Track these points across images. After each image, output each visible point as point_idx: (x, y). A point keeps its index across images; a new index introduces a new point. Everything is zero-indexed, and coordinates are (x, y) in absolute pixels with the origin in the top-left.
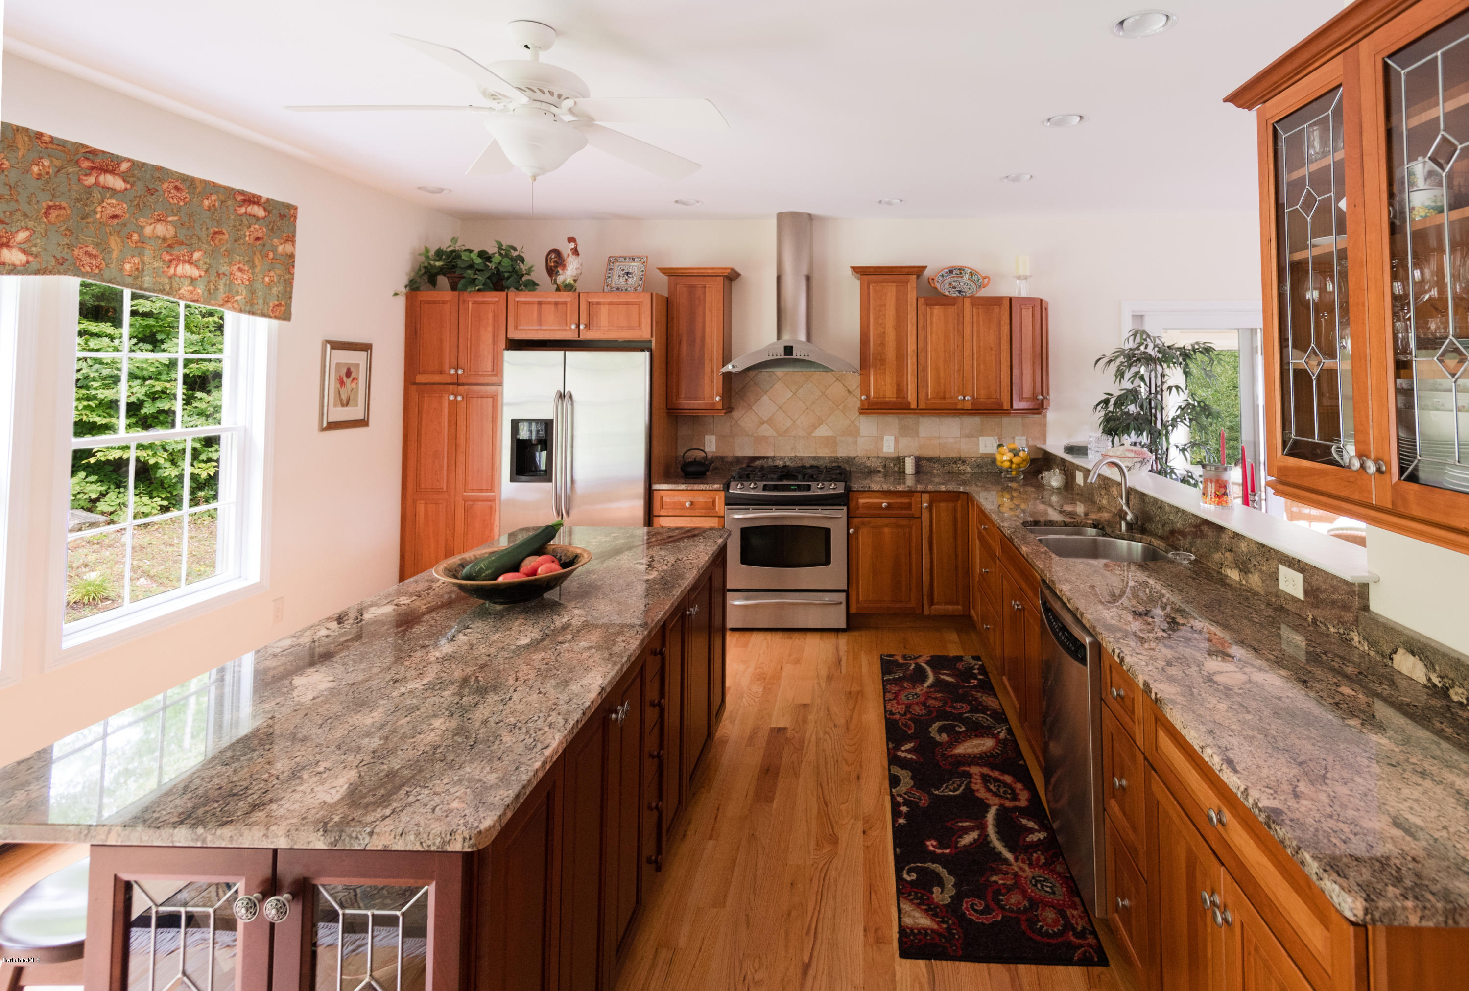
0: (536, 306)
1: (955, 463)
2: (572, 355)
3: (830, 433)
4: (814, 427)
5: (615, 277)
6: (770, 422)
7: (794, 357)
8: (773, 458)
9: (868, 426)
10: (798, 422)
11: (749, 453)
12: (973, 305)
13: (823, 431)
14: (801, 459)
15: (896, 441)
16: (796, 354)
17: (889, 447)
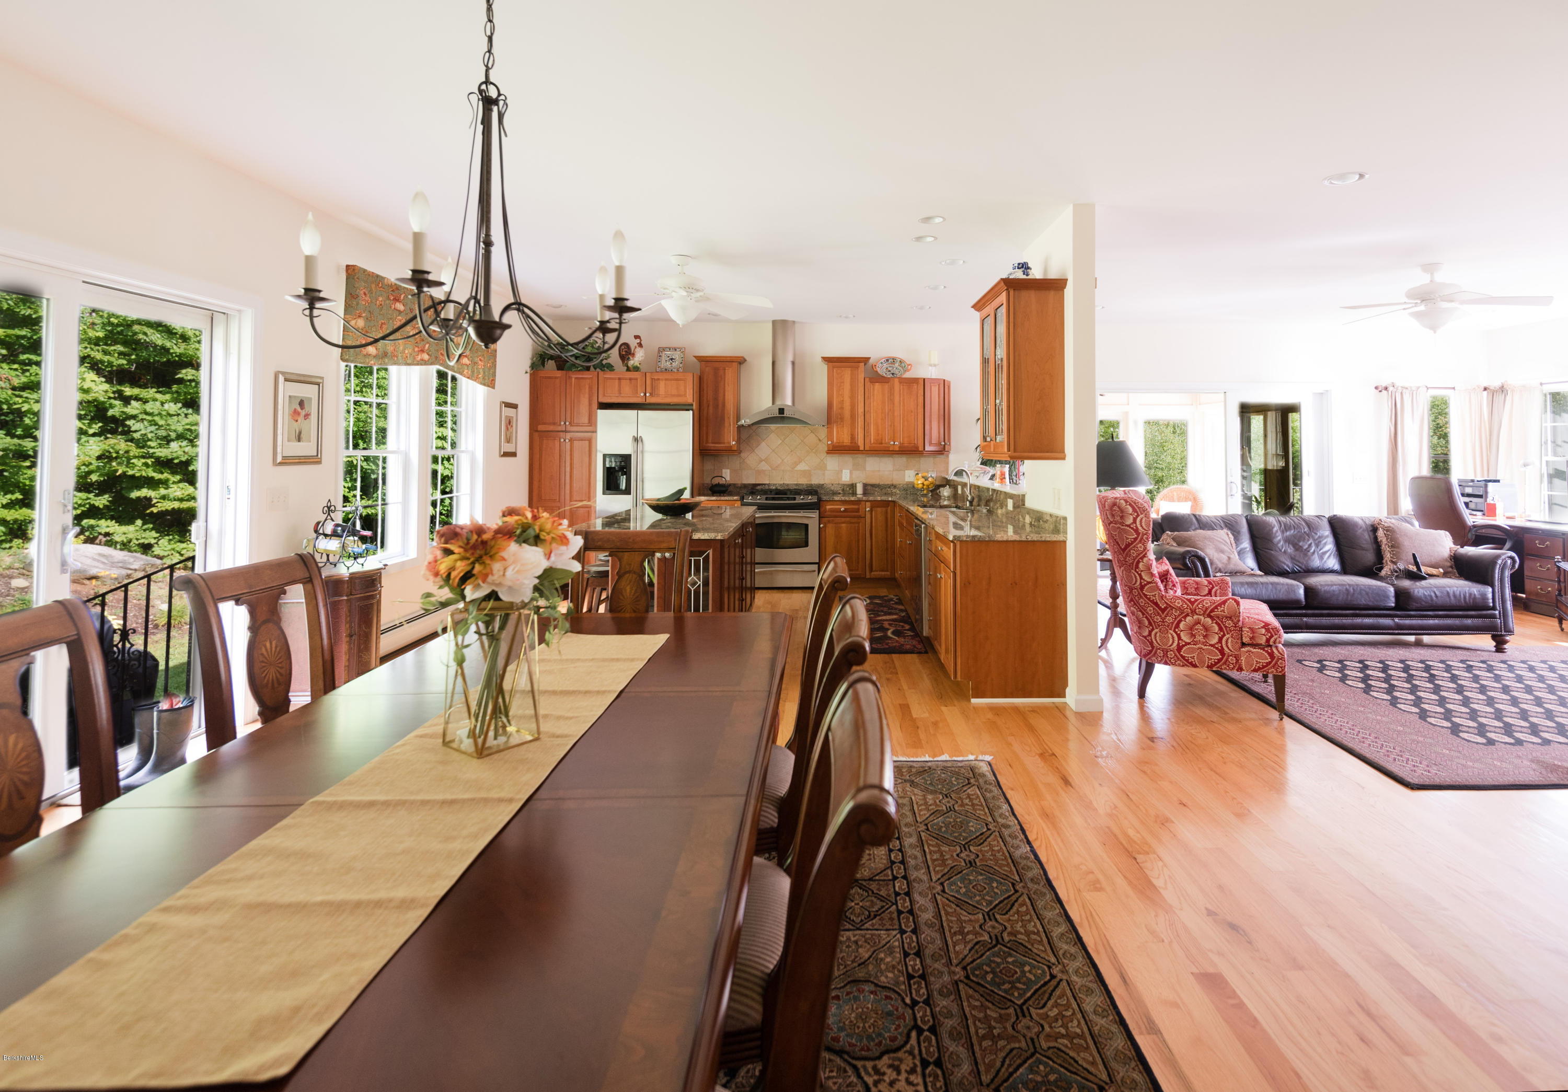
0: (617, 381)
1: (889, 487)
2: (642, 413)
3: (807, 468)
4: (796, 464)
5: (663, 361)
6: (766, 460)
7: (785, 415)
8: (769, 485)
9: (833, 463)
10: (785, 461)
11: (752, 481)
12: (900, 383)
13: (802, 467)
14: (788, 485)
15: (851, 473)
16: (786, 414)
17: (846, 477)
